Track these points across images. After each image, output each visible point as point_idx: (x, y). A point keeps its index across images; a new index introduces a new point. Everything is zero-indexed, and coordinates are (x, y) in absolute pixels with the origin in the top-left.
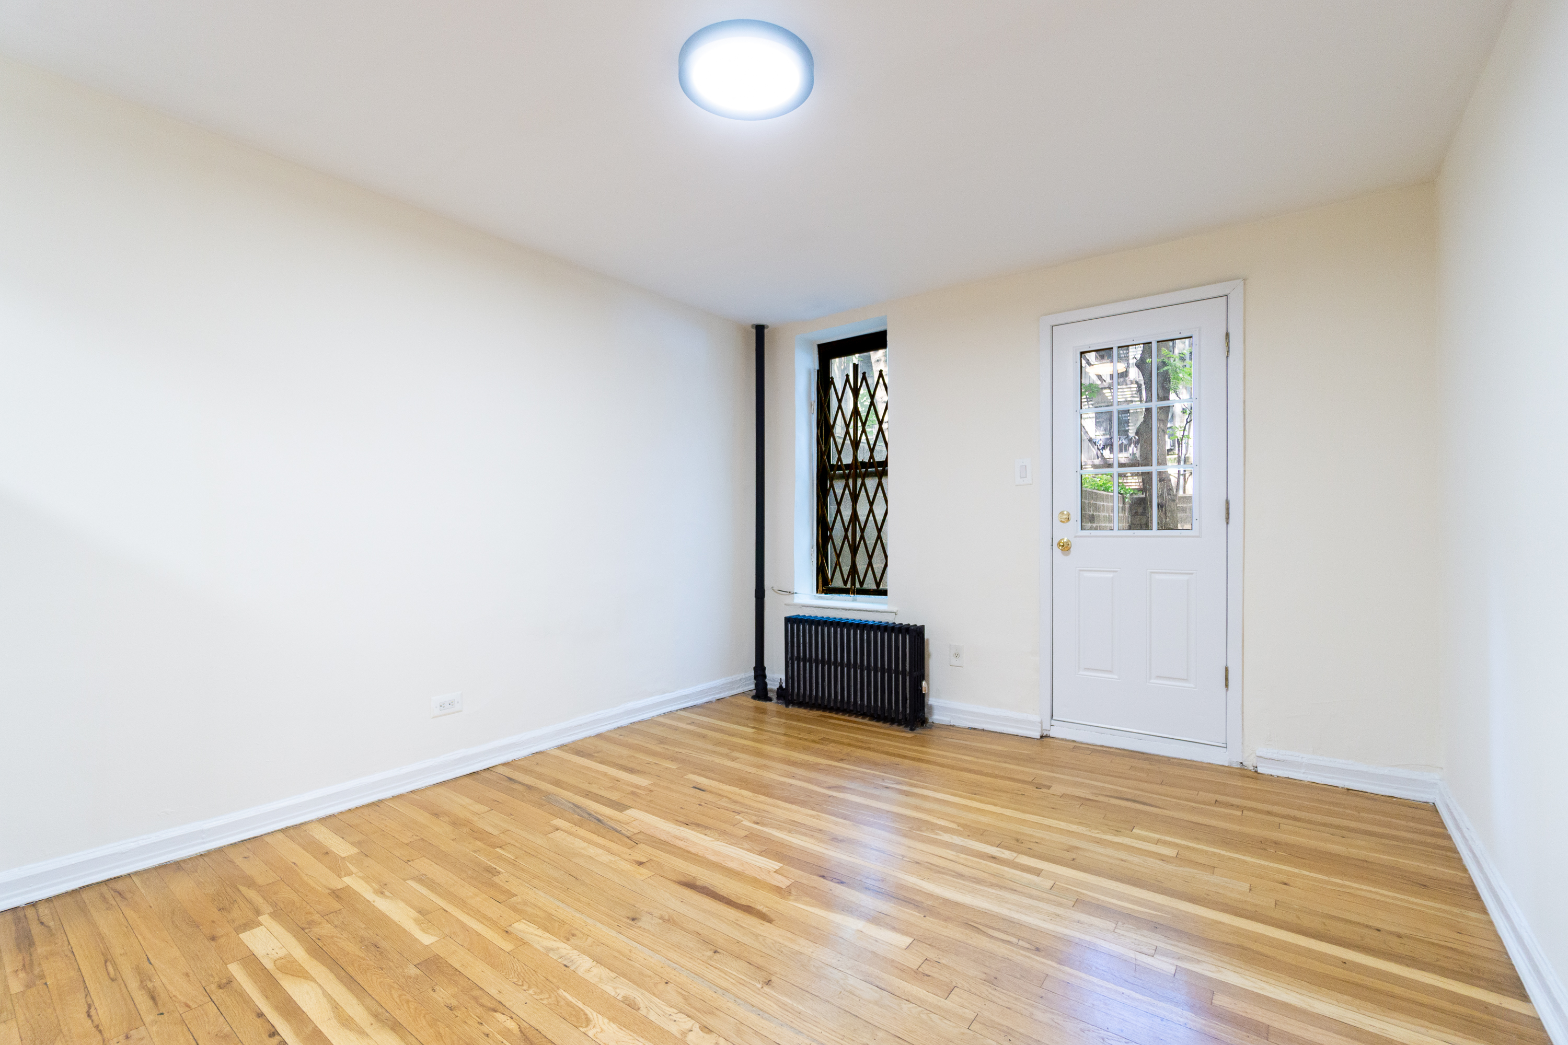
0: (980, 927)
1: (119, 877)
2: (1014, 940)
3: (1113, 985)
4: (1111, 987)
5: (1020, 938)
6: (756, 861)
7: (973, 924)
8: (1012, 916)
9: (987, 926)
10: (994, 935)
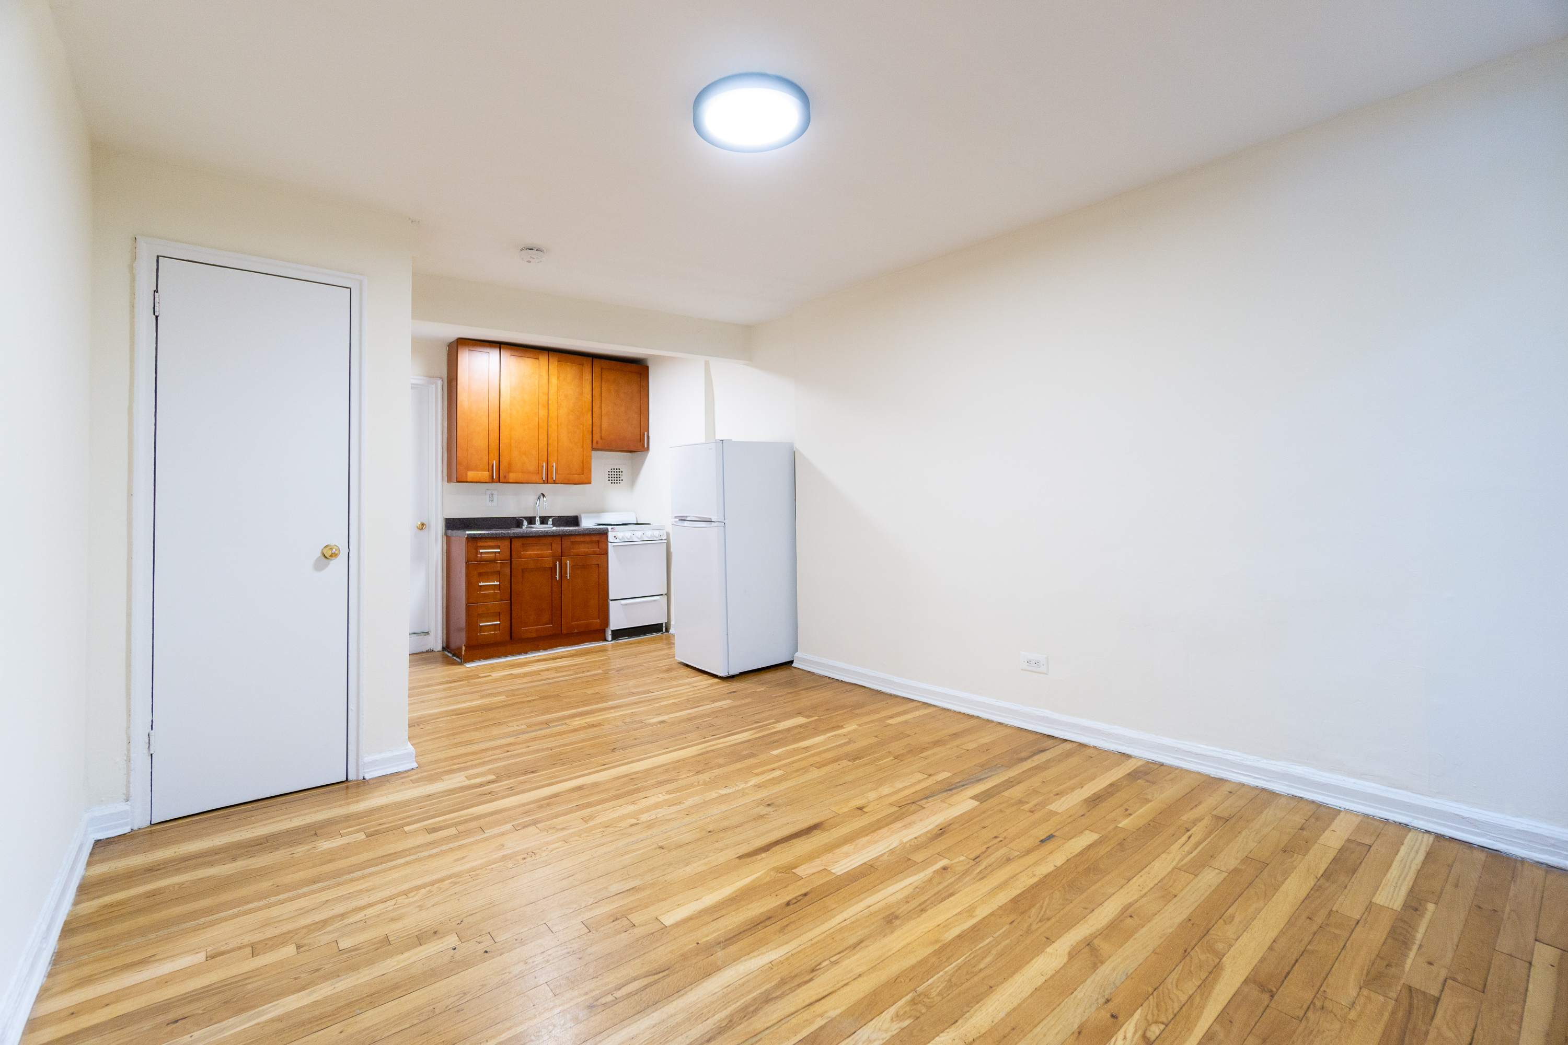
0: (656, 977)
1: (864, 687)
2: (618, 994)
3: (501, 1040)
4: (501, 1036)
5: (618, 1001)
6: (851, 861)
7: (665, 973)
8: (658, 1012)
9: (655, 982)
10: (636, 982)
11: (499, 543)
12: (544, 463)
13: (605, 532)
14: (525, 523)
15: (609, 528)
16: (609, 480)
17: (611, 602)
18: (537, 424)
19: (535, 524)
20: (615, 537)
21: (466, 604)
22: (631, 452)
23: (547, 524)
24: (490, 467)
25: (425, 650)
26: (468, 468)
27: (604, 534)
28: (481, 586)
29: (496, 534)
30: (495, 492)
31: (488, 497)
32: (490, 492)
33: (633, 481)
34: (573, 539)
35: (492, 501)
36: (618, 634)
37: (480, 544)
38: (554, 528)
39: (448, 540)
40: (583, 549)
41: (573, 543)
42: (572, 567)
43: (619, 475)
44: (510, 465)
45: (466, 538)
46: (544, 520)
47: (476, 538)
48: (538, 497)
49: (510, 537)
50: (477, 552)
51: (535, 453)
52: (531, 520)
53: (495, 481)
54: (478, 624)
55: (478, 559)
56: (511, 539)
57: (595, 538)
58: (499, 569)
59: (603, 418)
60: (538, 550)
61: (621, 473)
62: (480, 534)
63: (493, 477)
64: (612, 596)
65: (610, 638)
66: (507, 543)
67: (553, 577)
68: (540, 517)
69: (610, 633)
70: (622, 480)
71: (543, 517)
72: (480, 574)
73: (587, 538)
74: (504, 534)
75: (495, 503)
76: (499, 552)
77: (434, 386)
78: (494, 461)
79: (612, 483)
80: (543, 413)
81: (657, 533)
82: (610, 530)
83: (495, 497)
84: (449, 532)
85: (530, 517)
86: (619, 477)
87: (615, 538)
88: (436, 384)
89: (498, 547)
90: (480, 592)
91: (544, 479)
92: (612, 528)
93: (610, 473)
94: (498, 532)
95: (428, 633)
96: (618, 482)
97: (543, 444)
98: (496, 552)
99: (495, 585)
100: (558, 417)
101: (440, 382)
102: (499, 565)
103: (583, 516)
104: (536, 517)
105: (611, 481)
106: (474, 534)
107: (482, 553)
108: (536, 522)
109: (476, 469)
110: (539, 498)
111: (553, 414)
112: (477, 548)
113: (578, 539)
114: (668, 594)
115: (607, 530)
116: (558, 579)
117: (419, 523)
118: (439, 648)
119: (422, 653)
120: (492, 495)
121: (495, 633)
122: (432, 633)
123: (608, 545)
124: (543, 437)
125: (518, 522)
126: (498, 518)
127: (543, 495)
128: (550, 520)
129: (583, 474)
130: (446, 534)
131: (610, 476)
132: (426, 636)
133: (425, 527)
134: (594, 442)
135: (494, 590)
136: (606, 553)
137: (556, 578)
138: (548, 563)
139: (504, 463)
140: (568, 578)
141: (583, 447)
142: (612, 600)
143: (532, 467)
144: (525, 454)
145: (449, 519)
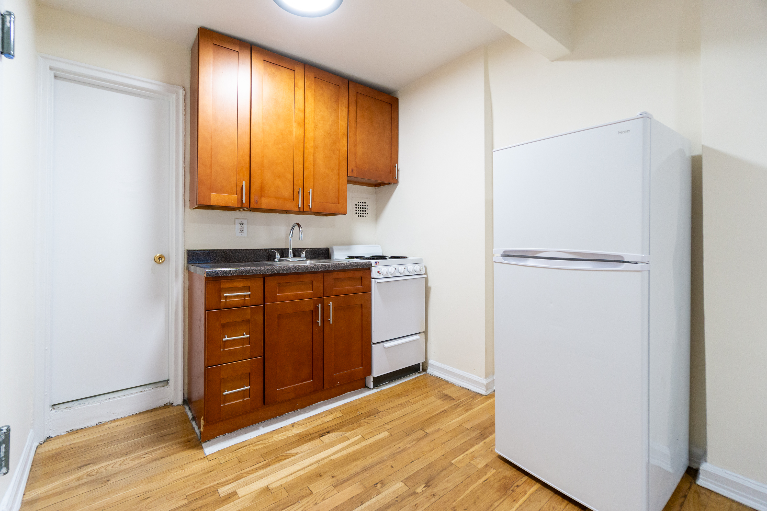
11: (248, 283)
12: (300, 189)
13: (369, 266)
14: (278, 255)
15: (373, 261)
16: (356, 213)
17: (373, 346)
18: (292, 144)
19: (287, 256)
20: (379, 272)
21: (205, 367)
22: (377, 185)
23: (300, 256)
24: (239, 189)
25: (162, 405)
26: (212, 189)
27: (367, 269)
28: (225, 341)
29: (246, 271)
30: (245, 222)
31: (237, 226)
32: (239, 221)
33: (377, 216)
34: (335, 275)
35: (241, 231)
36: (379, 381)
37: (224, 285)
38: (308, 262)
39: (190, 277)
40: (346, 287)
41: (335, 279)
42: (335, 309)
43: (365, 208)
44: (262, 189)
45: (205, 277)
46: (297, 253)
47: (219, 277)
48: (291, 228)
49: (263, 274)
50: (220, 297)
51: (290, 176)
52: (284, 253)
53: (245, 205)
54: (221, 392)
55: (222, 305)
56: (265, 277)
57: (359, 274)
58: (249, 317)
59: (358, 145)
60: (297, 290)
61: (366, 207)
62: (225, 272)
63: (243, 201)
64: (375, 339)
65: (372, 385)
66: (260, 282)
67: (314, 322)
68: (293, 249)
69: (372, 379)
70: (367, 214)
71: (295, 249)
72: (224, 326)
73: (350, 274)
74: (256, 271)
75: (245, 234)
76: (249, 296)
77: (174, 96)
78: (244, 182)
79: (358, 216)
80: (299, 132)
81: (417, 267)
82: (373, 265)
83: (245, 227)
84: (192, 268)
85: (282, 249)
86: (365, 211)
87: (378, 274)
88: (177, 94)
89: (249, 289)
90: (224, 349)
91: (300, 206)
92: (375, 263)
93: (357, 206)
94: (248, 268)
95: (167, 381)
96: (364, 215)
97: (299, 167)
98: (245, 296)
99: (244, 339)
100: (314, 138)
101: (181, 92)
102: (249, 312)
103: (335, 248)
104: (288, 249)
105: (357, 215)
106: (217, 273)
107: (226, 297)
108: (289, 255)
109: (221, 190)
110: (293, 228)
111: (310, 135)
112: (220, 292)
113: (341, 275)
114: (426, 332)
115: (371, 264)
116: (320, 325)
117: (158, 255)
118: (179, 400)
119: (160, 408)
120: (241, 224)
121: (243, 401)
122: (171, 383)
123: (371, 282)
124: (299, 159)
125: (269, 254)
126: (248, 250)
127: (299, 225)
128: (304, 252)
129: (339, 204)
130: (188, 269)
131: (357, 209)
132: (164, 388)
133: (163, 260)
134: (350, 170)
135: (243, 345)
136: (368, 291)
137: (318, 323)
138: (308, 306)
139: (255, 186)
140: (331, 323)
141: (339, 174)
142: (374, 344)
143: (286, 192)
144: (279, 177)
145: (191, 250)
